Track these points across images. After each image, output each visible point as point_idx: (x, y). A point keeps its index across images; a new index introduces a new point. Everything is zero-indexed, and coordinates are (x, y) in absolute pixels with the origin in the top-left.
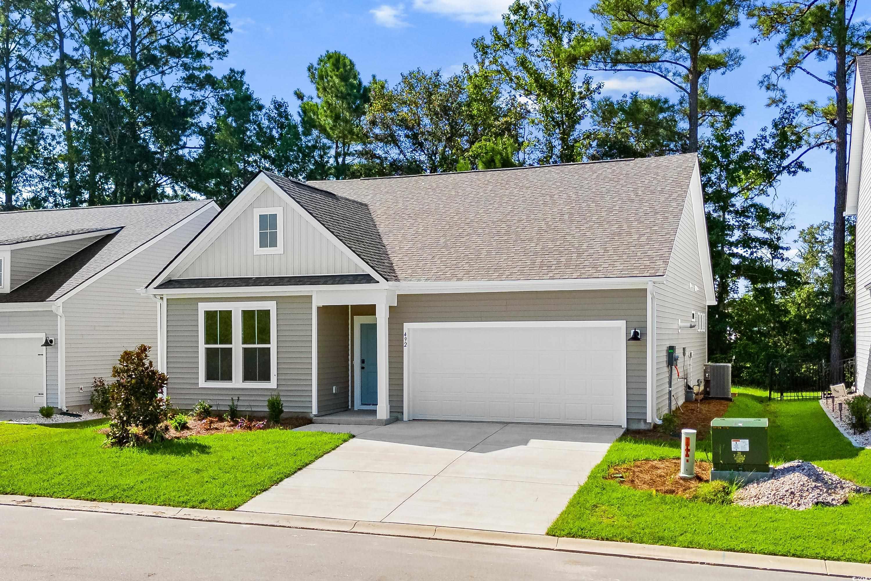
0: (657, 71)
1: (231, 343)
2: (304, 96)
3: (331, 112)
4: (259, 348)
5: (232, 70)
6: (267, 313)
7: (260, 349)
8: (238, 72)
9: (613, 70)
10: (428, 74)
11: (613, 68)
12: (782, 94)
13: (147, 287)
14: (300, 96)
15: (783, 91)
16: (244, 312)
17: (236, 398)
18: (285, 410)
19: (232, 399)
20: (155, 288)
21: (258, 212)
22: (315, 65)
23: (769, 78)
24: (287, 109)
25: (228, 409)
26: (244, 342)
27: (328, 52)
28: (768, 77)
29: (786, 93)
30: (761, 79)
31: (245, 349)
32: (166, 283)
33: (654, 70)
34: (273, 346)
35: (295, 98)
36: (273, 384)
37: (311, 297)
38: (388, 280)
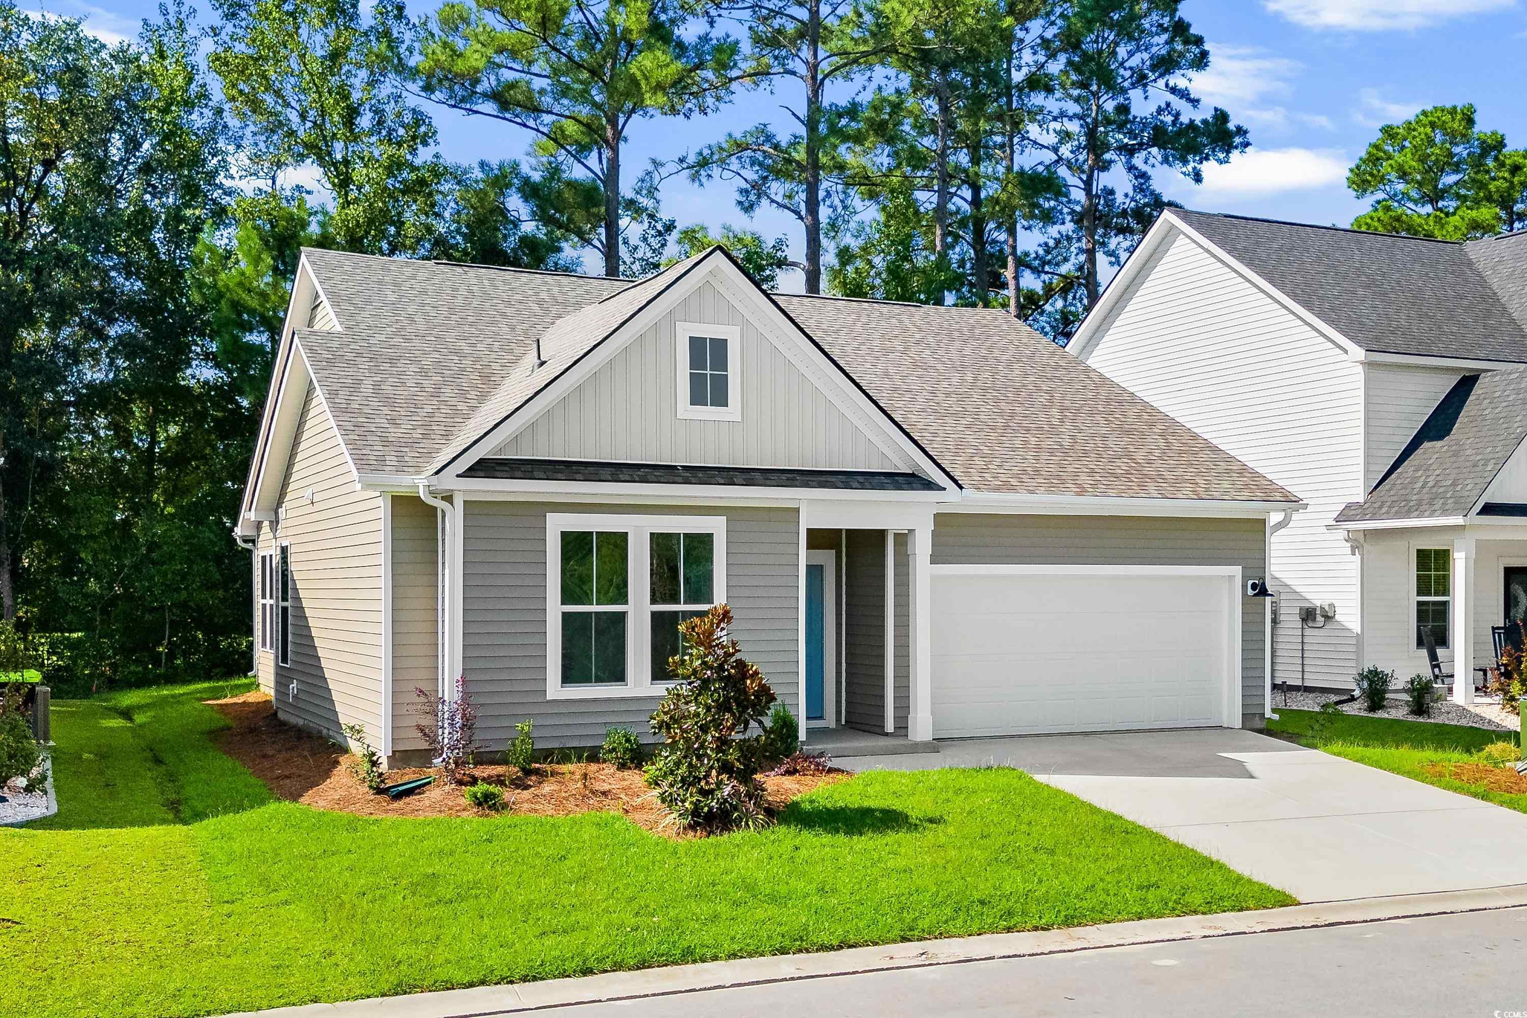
1: (625, 601)
4: (685, 612)
6: (707, 540)
13: (438, 472)
16: (655, 538)
20: (458, 476)
21: (685, 331)
26: (654, 600)
31: (656, 616)
37: (797, 510)
38: (961, 487)
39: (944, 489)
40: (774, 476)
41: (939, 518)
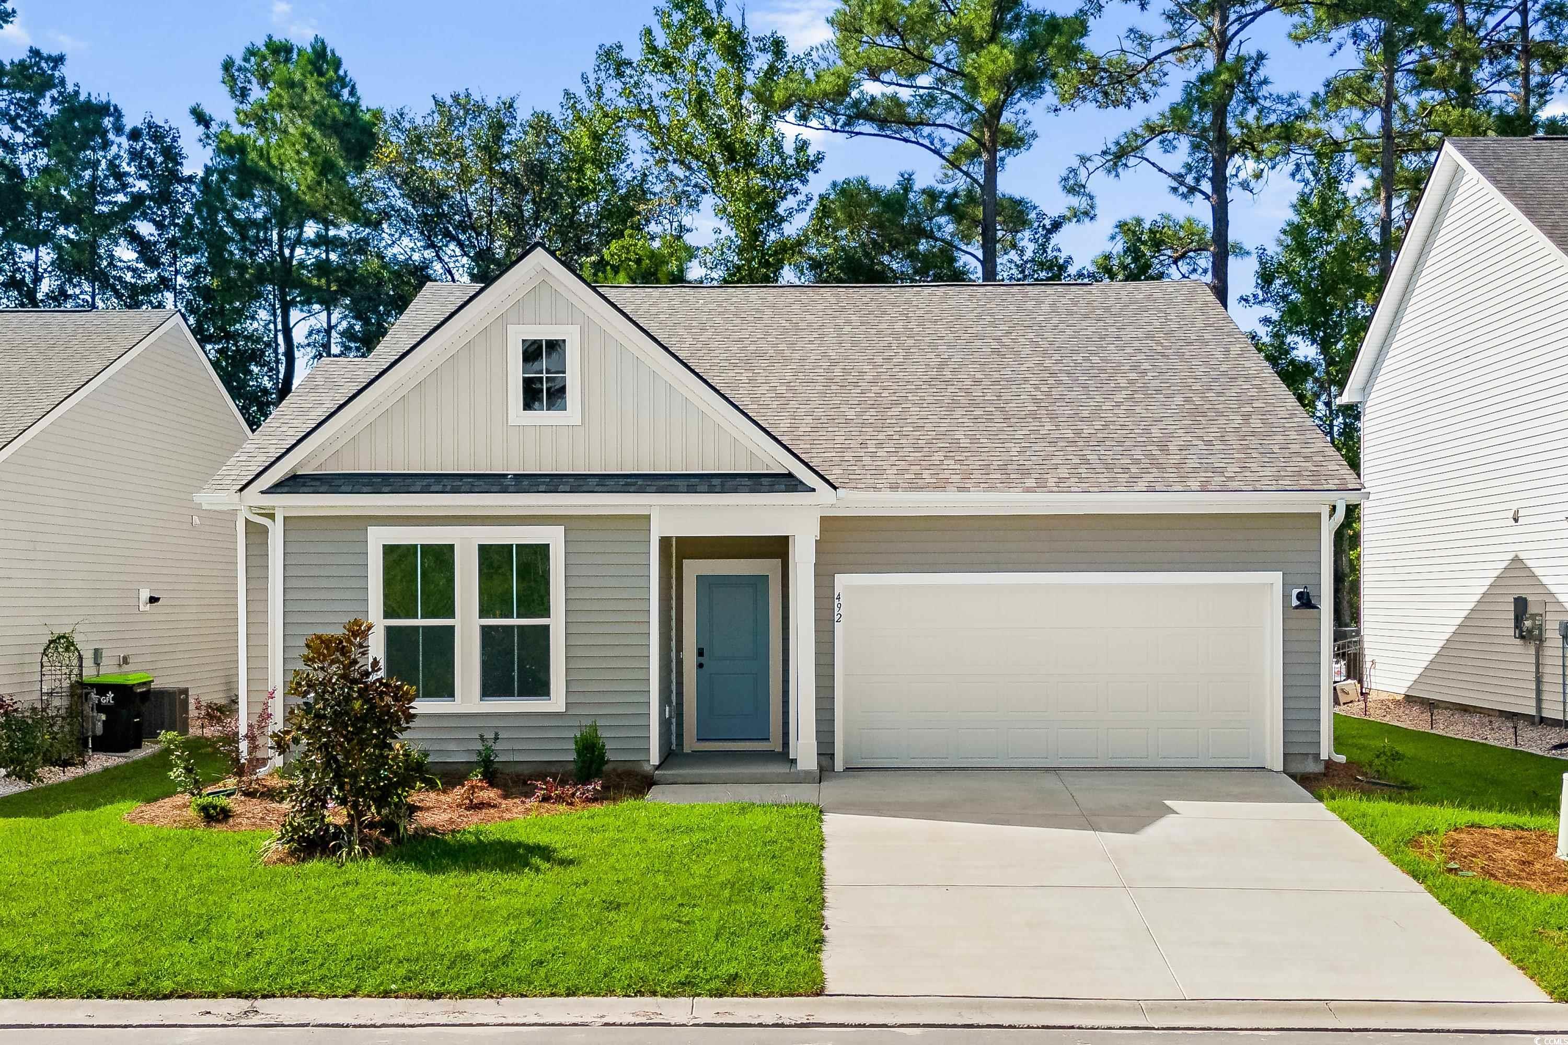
0: (926, 142)
1: (452, 615)
2: (212, 120)
3: (312, 153)
4: (519, 626)
5: (35, 53)
6: (542, 551)
7: (521, 627)
8: (49, 58)
9: (847, 132)
10: (491, 103)
11: (847, 128)
12: (1089, 202)
13: (241, 490)
14: (202, 118)
15: (1091, 198)
16: (484, 550)
17: (490, 735)
18: (609, 756)
19: (482, 738)
20: (262, 492)
21: (519, 334)
22: (239, 62)
23: (1076, 174)
24: (176, 141)
25: (474, 758)
26: (483, 613)
27: (270, 37)
28: (1073, 171)
29: (1097, 201)
30: (1064, 173)
31: (485, 630)
32: (287, 480)
33: (921, 141)
34: (556, 622)
35: (191, 120)
36: (556, 701)
37: (648, 517)
38: (835, 488)
39: (814, 490)
40: (611, 482)
41: (827, 523)
